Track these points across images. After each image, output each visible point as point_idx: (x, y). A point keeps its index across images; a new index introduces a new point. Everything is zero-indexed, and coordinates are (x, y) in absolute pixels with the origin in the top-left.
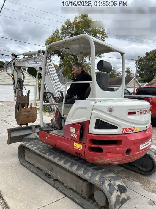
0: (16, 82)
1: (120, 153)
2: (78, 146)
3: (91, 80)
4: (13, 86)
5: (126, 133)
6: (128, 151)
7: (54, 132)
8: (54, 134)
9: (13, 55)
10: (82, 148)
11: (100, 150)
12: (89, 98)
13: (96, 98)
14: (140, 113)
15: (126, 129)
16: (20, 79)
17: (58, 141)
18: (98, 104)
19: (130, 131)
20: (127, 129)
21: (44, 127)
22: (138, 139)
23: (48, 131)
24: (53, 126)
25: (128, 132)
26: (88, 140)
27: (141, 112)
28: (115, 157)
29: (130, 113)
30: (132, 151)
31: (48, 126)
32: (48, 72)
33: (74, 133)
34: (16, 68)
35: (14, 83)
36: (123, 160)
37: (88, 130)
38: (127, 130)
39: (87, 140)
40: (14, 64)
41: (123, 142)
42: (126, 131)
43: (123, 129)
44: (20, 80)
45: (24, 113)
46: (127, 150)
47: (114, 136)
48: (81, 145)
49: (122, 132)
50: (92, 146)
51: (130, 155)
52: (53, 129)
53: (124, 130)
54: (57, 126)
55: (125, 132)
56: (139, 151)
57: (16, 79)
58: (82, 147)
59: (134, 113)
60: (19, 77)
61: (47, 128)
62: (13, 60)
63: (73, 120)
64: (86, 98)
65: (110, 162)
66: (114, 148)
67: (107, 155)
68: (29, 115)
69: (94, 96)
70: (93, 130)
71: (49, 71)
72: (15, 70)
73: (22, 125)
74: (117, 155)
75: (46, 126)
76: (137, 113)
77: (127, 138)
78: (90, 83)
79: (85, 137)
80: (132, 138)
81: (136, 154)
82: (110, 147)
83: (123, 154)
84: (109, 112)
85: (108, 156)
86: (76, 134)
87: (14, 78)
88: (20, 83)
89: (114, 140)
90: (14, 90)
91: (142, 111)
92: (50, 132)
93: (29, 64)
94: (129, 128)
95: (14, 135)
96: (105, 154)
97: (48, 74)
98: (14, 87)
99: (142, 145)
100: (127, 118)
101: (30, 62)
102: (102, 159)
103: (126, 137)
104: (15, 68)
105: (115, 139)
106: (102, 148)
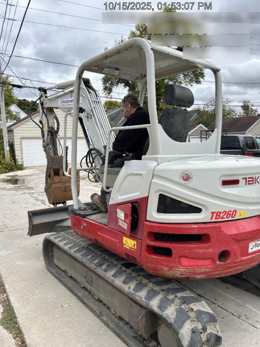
0: (46, 133)
1: (207, 259)
2: (129, 243)
3: (149, 123)
4: (41, 141)
5: (219, 220)
6: (224, 255)
7: (93, 217)
8: (93, 220)
9: (40, 89)
10: (135, 248)
11: (168, 253)
12: (147, 156)
13: (159, 156)
14: (249, 181)
15: (218, 212)
16: (53, 128)
17: (99, 233)
18: (164, 166)
19: (227, 218)
20: (220, 213)
21: (79, 208)
22: (243, 233)
23: (85, 216)
24: (94, 207)
25: (222, 218)
26: (145, 233)
27: (251, 181)
28: (198, 266)
29: (225, 183)
30: (232, 255)
31: (86, 206)
32: (91, 114)
33: (122, 221)
34: (45, 110)
35: (43, 136)
36: (212, 272)
37: (145, 215)
38: (221, 215)
39: (143, 232)
40: (42, 104)
41: (213, 238)
42: (218, 217)
43: (213, 213)
44: (52, 130)
45: (58, 185)
46: (222, 252)
47: (193, 226)
48: (135, 242)
49: (212, 219)
50: (152, 243)
51: (228, 262)
52: (95, 212)
53: (215, 214)
54: (101, 207)
55: (216, 218)
56: (247, 254)
57: (46, 129)
58: (136, 245)
59: (236, 182)
60: (50, 126)
61: (84, 210)
62: (40, 99)
63: (121, 196)
64: (143, 156)
65: (188, 274)
66: (194, 248)
67: (180, 260)
68: (67, 188)
69: (156, 152)
70: (153, 215)
71: (93, 113)
72: (44, 115)
73: (57, 203)
74: (200, 262)
75: (83, 207)
76: (242, 182)
77: (221, 231)
78: (147, 128)
79: (140, 226)
80: (233, 230)
81: (241, 261)
82: (186, 247)
83: (213, 260)
84: (184, 182)
85: (182, 264)
86: (125, 221)
87: (43, 127)
88: (52, 135)
89: (193, 233)
90: (44, 147)
91: (252, 178)
92: (88, 217)
93: (64, 102)
94: (226, 212)
95: (38, 221)
96: (177, 260)
97: (91, 118)
98: (44, 141)
99: (254, 244)
100: (221, 191)
101: (65, 100)
102: (171, 268)
103: (219, 227)
104: (43, 111)
105: (196, 232)
106: (171, 248)
